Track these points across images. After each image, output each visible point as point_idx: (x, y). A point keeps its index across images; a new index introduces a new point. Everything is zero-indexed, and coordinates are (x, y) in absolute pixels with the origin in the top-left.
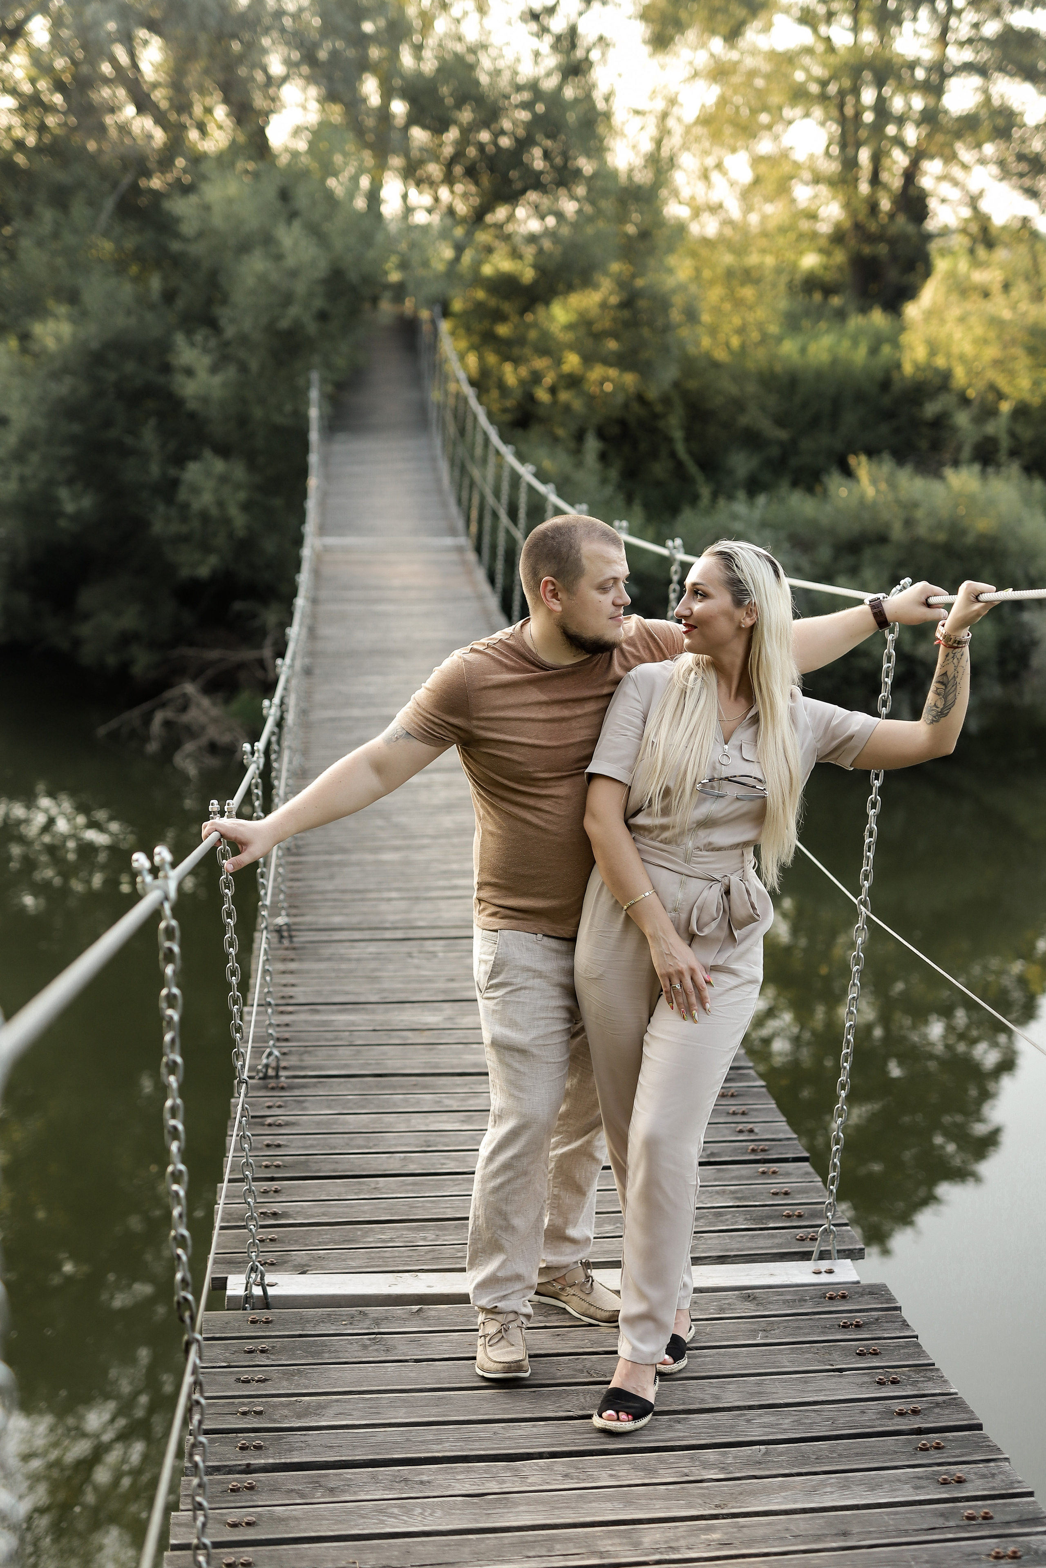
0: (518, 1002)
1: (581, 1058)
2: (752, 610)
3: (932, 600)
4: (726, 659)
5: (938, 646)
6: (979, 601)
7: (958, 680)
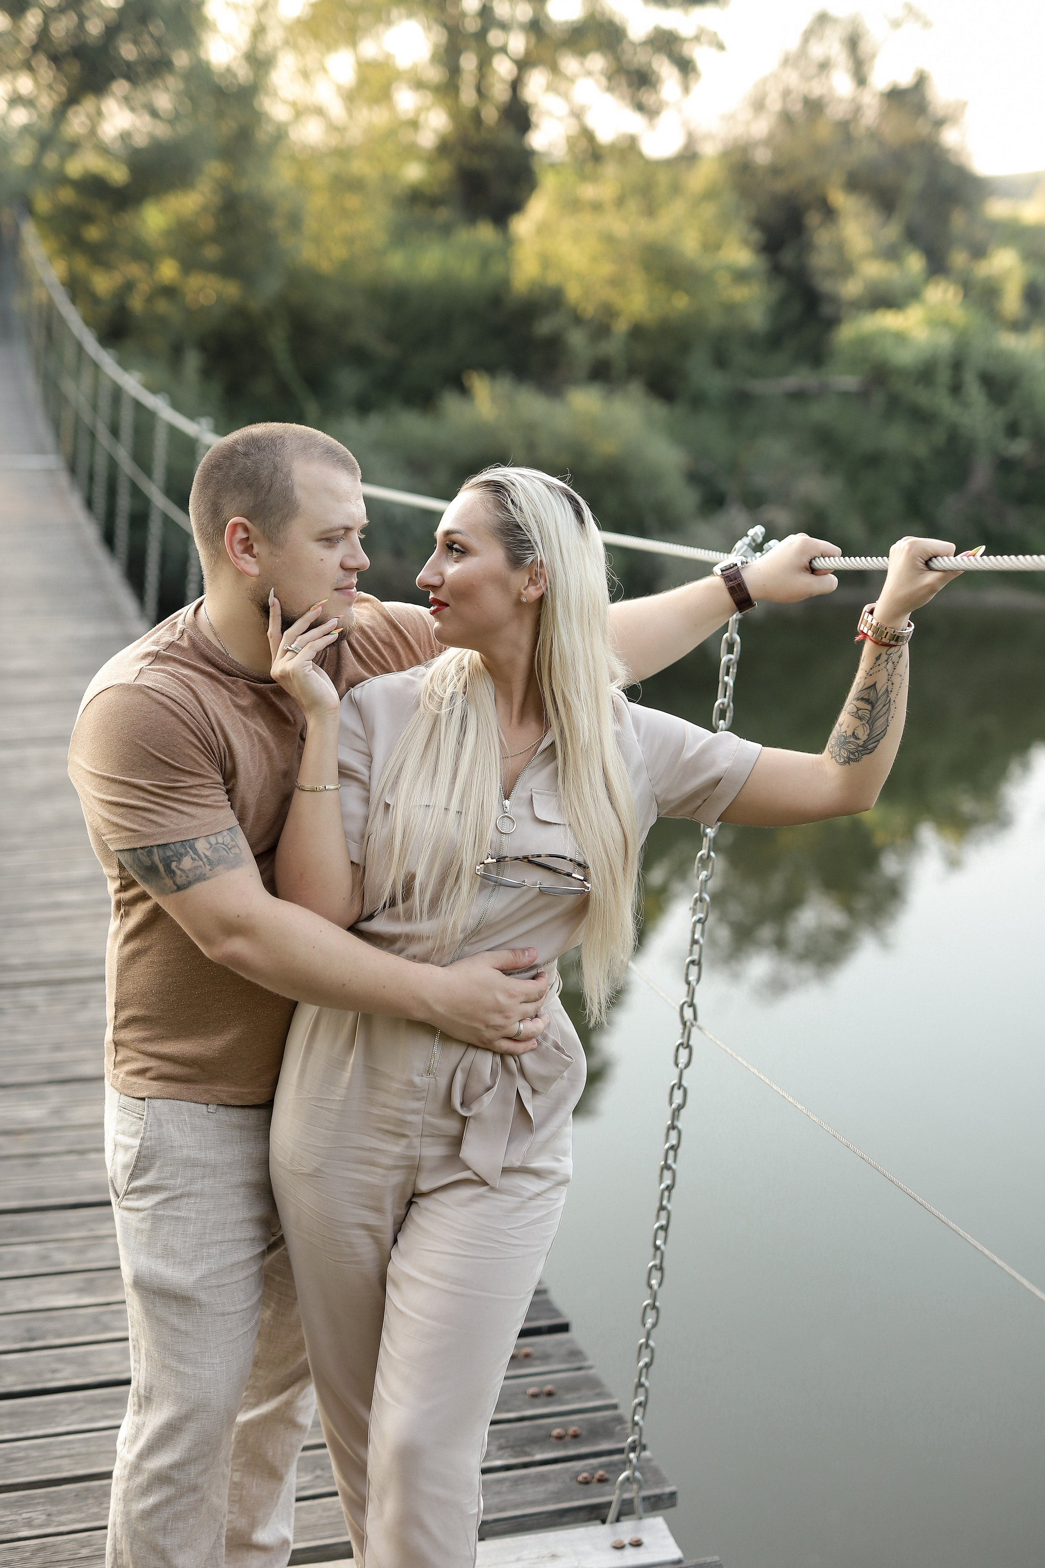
0: (177, 1218)
1: (278, 1278)
2: (537, 574)
3: (820, 563)
4: (502, 652)
5: (861, 643)
6: (931, 569)
7: (892, 696)
